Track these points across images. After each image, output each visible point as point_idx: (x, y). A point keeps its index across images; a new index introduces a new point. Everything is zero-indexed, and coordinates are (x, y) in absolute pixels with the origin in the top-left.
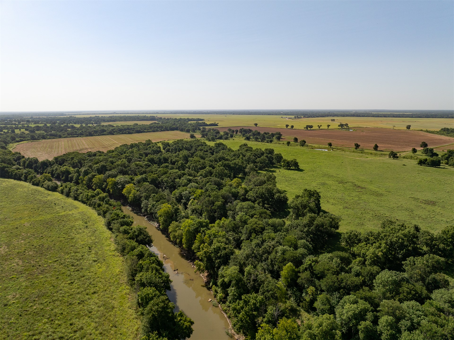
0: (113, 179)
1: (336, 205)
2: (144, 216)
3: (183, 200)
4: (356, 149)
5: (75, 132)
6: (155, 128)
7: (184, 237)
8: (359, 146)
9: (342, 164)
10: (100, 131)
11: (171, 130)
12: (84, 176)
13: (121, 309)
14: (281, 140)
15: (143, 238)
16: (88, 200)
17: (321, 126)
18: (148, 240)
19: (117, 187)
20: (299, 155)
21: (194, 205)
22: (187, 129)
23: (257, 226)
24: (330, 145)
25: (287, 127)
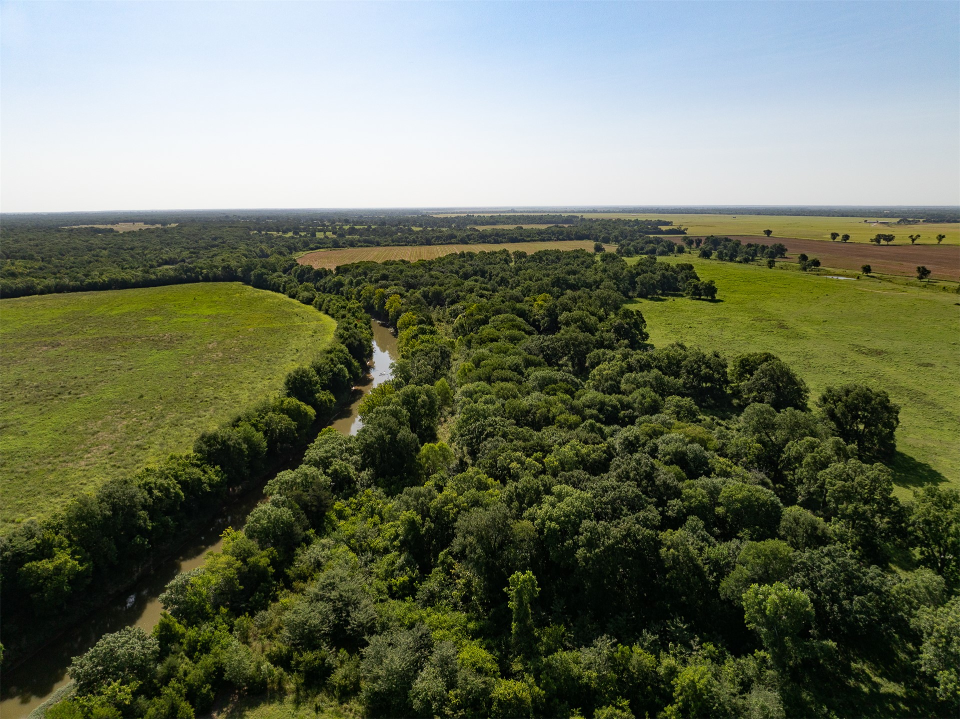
0: (382, 290)
4: (920, 278)
8: (929, 272)
12: (355, 288)
17: (919, 236)
19: (384, 301)
24: (867, 269)
25: (833, 239)
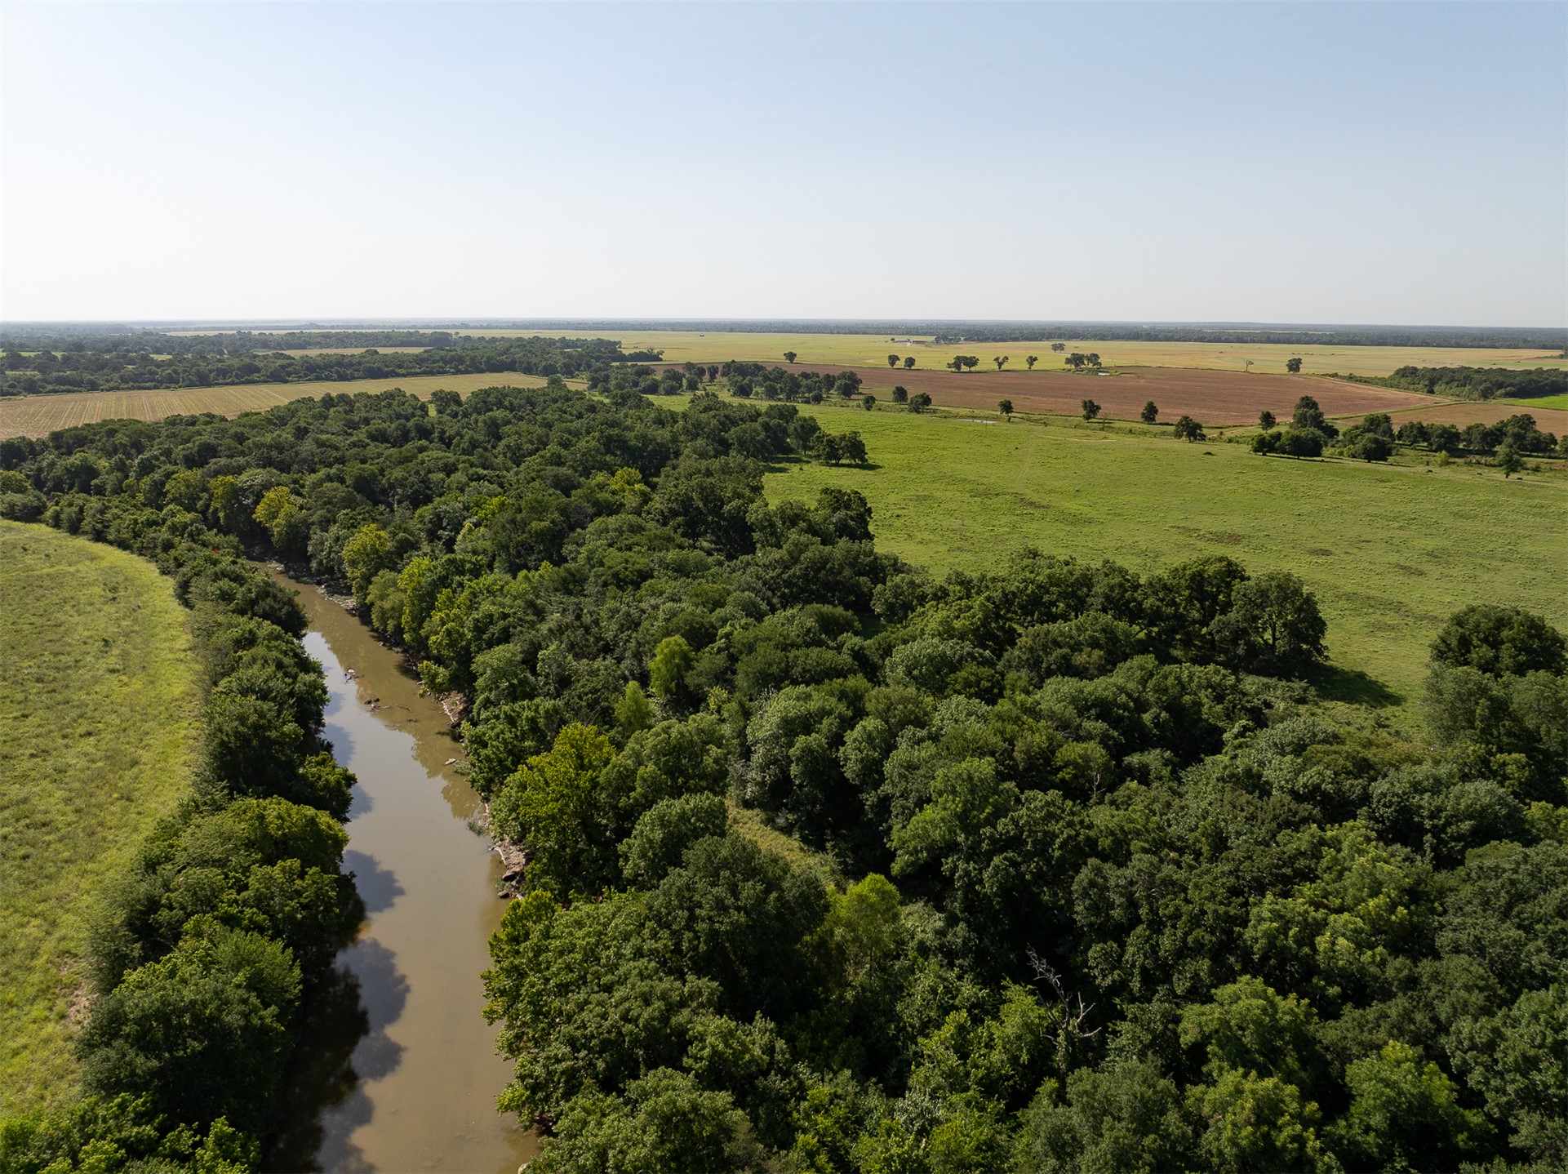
0: (230, 478)
1: (931, 545)
2: (319, 583)
3: (444, 529)
4: (1088, 418)
5: (150, 372)
6: (434, 362)
7: (407, 610)
8: (1098, 408)
9: (1015, 453)
10: (239, 369)
11: (492, 371)
12: (139, 477)
13: (158, 766)
14: (853, 397)
15: (272, 607)
16: (136, 535)
17: (1006, 358)
18: (288, 613)
19: (241, 504)
20: (887, 432)
21: (471, 541)
22: (544, 363)
23: (626, 569)
24: (1007, 407)
25: (893, 364)
